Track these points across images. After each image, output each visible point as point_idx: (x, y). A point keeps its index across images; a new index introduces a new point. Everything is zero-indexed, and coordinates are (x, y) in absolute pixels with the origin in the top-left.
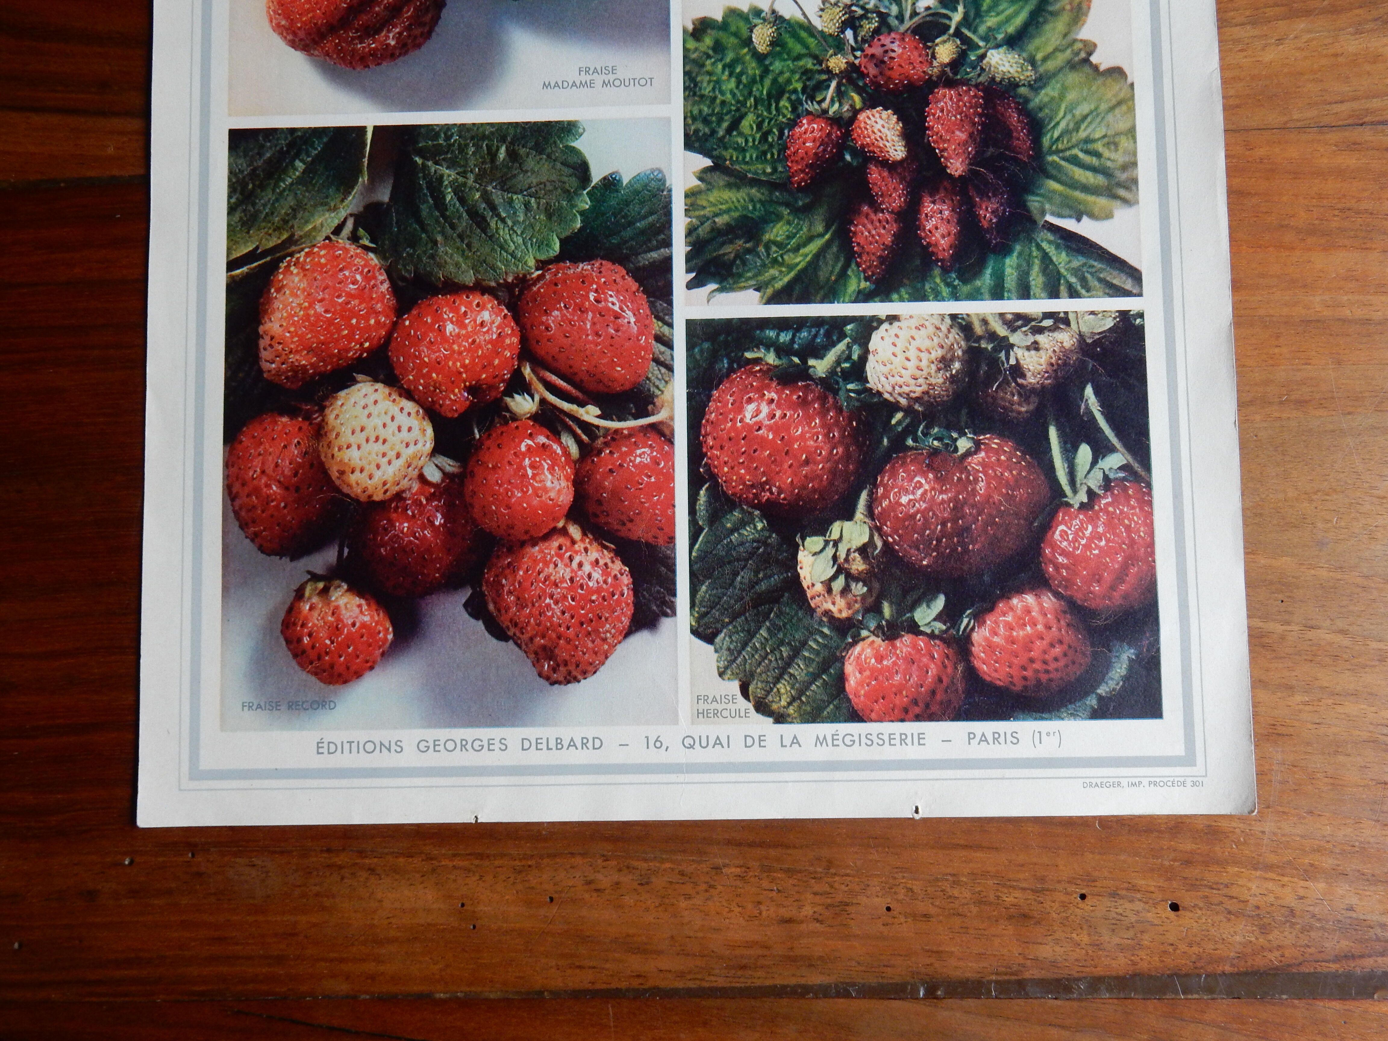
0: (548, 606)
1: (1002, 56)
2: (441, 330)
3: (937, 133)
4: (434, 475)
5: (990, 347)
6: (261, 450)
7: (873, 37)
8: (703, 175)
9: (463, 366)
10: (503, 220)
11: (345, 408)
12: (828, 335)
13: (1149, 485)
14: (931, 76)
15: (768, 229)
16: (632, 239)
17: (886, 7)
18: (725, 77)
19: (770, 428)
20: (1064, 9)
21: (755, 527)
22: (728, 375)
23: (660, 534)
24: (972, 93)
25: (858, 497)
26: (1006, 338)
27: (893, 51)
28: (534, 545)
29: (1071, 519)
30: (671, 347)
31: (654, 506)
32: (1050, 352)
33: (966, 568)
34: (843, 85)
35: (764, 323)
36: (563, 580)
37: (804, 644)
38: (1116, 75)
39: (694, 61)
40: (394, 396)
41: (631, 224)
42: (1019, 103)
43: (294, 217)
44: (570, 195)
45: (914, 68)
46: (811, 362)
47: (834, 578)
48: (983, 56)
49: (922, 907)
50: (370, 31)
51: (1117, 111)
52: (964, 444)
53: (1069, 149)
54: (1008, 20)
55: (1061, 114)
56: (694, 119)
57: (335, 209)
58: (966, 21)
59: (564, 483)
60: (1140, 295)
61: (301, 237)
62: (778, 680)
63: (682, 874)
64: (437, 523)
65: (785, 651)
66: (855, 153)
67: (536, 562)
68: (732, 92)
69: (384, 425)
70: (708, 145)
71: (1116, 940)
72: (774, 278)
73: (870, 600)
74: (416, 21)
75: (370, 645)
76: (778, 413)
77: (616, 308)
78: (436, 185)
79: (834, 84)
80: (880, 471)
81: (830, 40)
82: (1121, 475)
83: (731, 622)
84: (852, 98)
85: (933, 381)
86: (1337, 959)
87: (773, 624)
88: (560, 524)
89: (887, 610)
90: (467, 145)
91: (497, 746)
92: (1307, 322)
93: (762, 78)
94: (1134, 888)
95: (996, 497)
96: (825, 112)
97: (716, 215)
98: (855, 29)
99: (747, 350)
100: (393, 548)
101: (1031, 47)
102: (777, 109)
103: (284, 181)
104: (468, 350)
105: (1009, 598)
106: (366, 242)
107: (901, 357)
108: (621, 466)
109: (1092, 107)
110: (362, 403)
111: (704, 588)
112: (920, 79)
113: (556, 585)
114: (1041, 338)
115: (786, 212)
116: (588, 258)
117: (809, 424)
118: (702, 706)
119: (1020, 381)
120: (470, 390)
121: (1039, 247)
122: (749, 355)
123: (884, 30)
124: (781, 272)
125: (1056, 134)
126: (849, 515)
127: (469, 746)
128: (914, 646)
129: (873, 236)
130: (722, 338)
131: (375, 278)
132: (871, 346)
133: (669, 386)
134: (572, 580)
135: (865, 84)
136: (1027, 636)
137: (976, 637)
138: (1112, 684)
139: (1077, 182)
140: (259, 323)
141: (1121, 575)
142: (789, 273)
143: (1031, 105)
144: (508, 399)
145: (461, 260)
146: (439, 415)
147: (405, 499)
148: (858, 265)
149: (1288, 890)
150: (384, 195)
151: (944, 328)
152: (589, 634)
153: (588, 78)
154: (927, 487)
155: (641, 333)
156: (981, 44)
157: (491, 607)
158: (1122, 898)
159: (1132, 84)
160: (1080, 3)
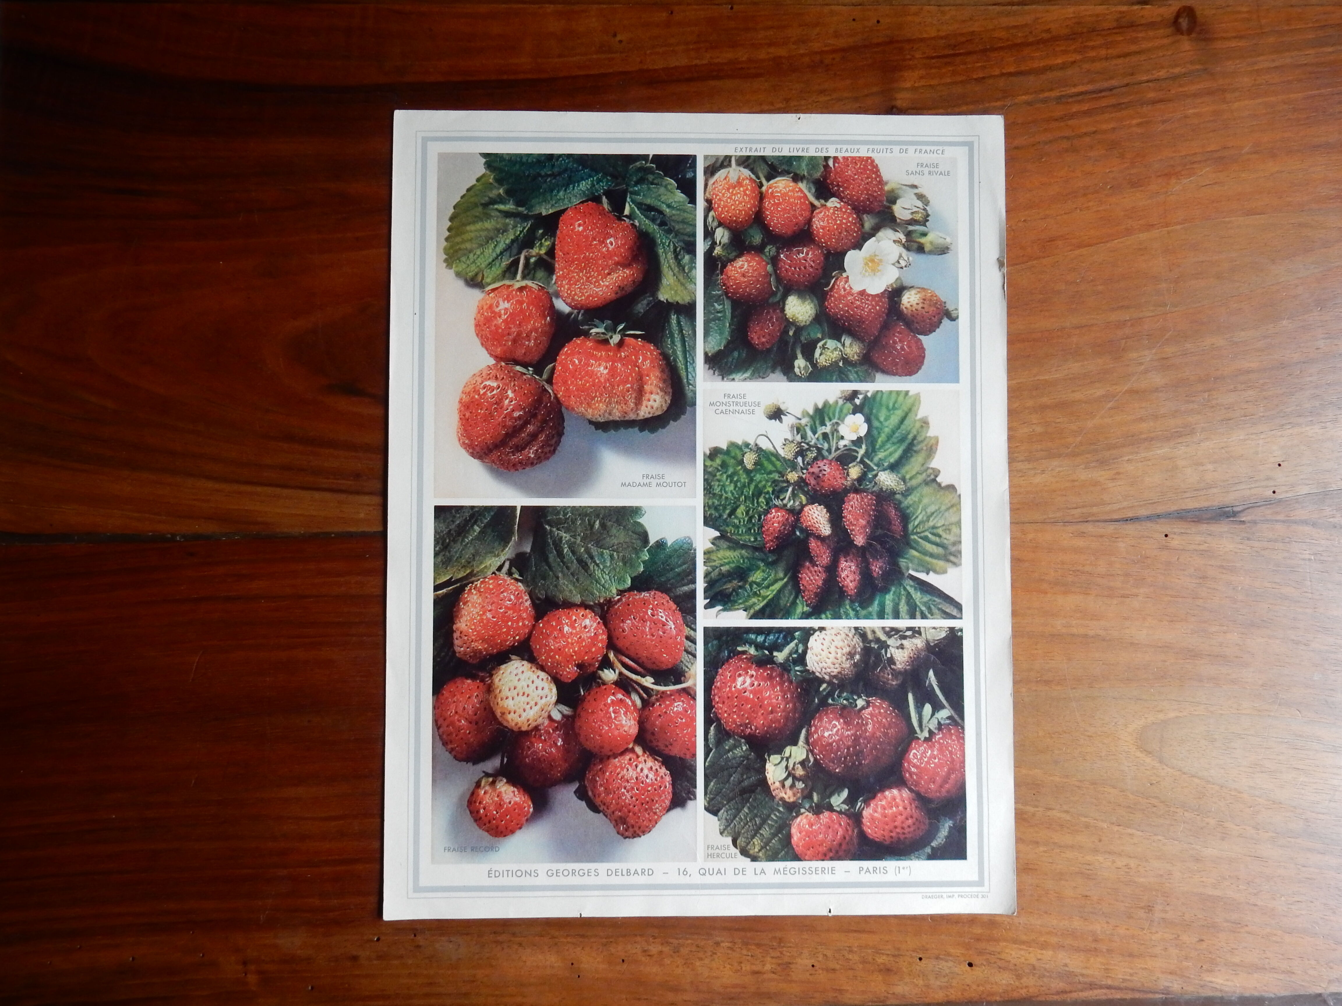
0: (623, 793)
1: (887, 476)
2: (561, 630)
3: (849, 520)
4: (557, 716)
5: (876, 647)
6: (455, 699)
8: (714, 541)
9: (574, 651)
10: (598, 565)
11: (504, 675)
12: (785, 638)
13: (963, 728)
14: (846, 486)
15: (752, 574)
16: (673, 578)
17: (821, 444)
18: (727, 483)
19: (751, 692)
20: (922, 449)
21: (742, 749)
22: (727, 661)
23: (688, 752)
24: (869, 497)
25: (800, 732)
26: (885, 642)
27: (825, 471)
28: (615, 758)
29: (920, 746)
30: (695, 643)
31: (684, 736)
32: (910, 650)
33: (860, 773)
34: (796, 489)
35: (749, 630)
36: (632, 778)
37: (769, 816)
38: (951, 489)
39: (710, 473)
40: (534, 669)
41: (672, 569)
42: (895, 504)
43: (474, 560)
44: (637, 551)
45: (837, 481)
46: (775, 654)
47: (786, 779)
48: (876, 475)
49: (832, 965)
50: (519, 448)
51: (951, 510)
52: (860, 703)
53: (923, 532)
54: (891, 454)
55: (919, 511)
56: (709, 507)
57: (498, 556)
58: (867, 454)
59: (633, 722)
60: (961, 618)
61: (478, 572)
62: (753, 837)
63: (698, 946)
64: (559, 744)
65: (758, 820)
66: (802, 530)
67: (616, 767)
68: (731, 491)
69: (528, 686)
70: (717, 523)
71: (938, 983)
72: (754, 604)
73: (806, 792)
74: (546, 444)
75: (519, 815)
76: (756, 683)
77: (664, 619)
78: (558, 544)
79: (790, 489)
80: (813, 718)
81: (789, 462)
82: (948, 722)
83: (727, 804)
84: (801, 498)
85: (844, 666)
86: (1058, 993)
87: (751, 805)
88: (631, 746)
89: (815, 797)
90: (576, 519)
91: (593, 873)
92: (1053, 635)
93: (749, 484)
94: (949, 954)
95: (878, 734)
96: (785, 505)
97: (722, 565)
98: (803, 457)
99: (739, 645)
100: (533, 759)
101: (903, 471)
102: (758, 502)
103: (467, 538)
104: (577, 642)
105: (884, 791)
106: (516, 576)
107: (826, 651)
108: (666, 712)
109: (937, 508)
110: (515, 672)
111: (712, 784)
112: (840, 488)
113: (628, 782)
114: (905, 642)
115: (762, 565)
116: (648, 589)
117: (773, 690)
118: (710, 851)
119: (892, 666)
120: (579, 666)
121: (905, 589)
122: (739, 649)
123: (820, 458)
124: (759, 600)
125: (916, 523)
126: (795, 743)
127: (577, 873)
128: (831, 818)
129: (811, 581)
130: (724, 638)
131: (522, 598)
132: (809, 645)
133: (694, 666)
134: (637, 778)
135: (809, 490)
136: (893, 813)
137: (865, 813)
138: (939, 840)
139: (927, 551)
140: (454, 623)
141: (946, 780)
142: (763, 601)
143: (903, 505)
144: (600, 672)
145: (573, 588)
146: (560, 680)
147: (540, 730)
148: (803, 597)
149: (1032, 955)
150: (527, 548)
151: (851, 635)
152: (646, 810)
153: (648, 481)
154: (839, 727)
155: (677, 635)
156: (875, 468)
157: (590, 793)
158: (942, 959)
159: (960, 495)
160: (931, 447)
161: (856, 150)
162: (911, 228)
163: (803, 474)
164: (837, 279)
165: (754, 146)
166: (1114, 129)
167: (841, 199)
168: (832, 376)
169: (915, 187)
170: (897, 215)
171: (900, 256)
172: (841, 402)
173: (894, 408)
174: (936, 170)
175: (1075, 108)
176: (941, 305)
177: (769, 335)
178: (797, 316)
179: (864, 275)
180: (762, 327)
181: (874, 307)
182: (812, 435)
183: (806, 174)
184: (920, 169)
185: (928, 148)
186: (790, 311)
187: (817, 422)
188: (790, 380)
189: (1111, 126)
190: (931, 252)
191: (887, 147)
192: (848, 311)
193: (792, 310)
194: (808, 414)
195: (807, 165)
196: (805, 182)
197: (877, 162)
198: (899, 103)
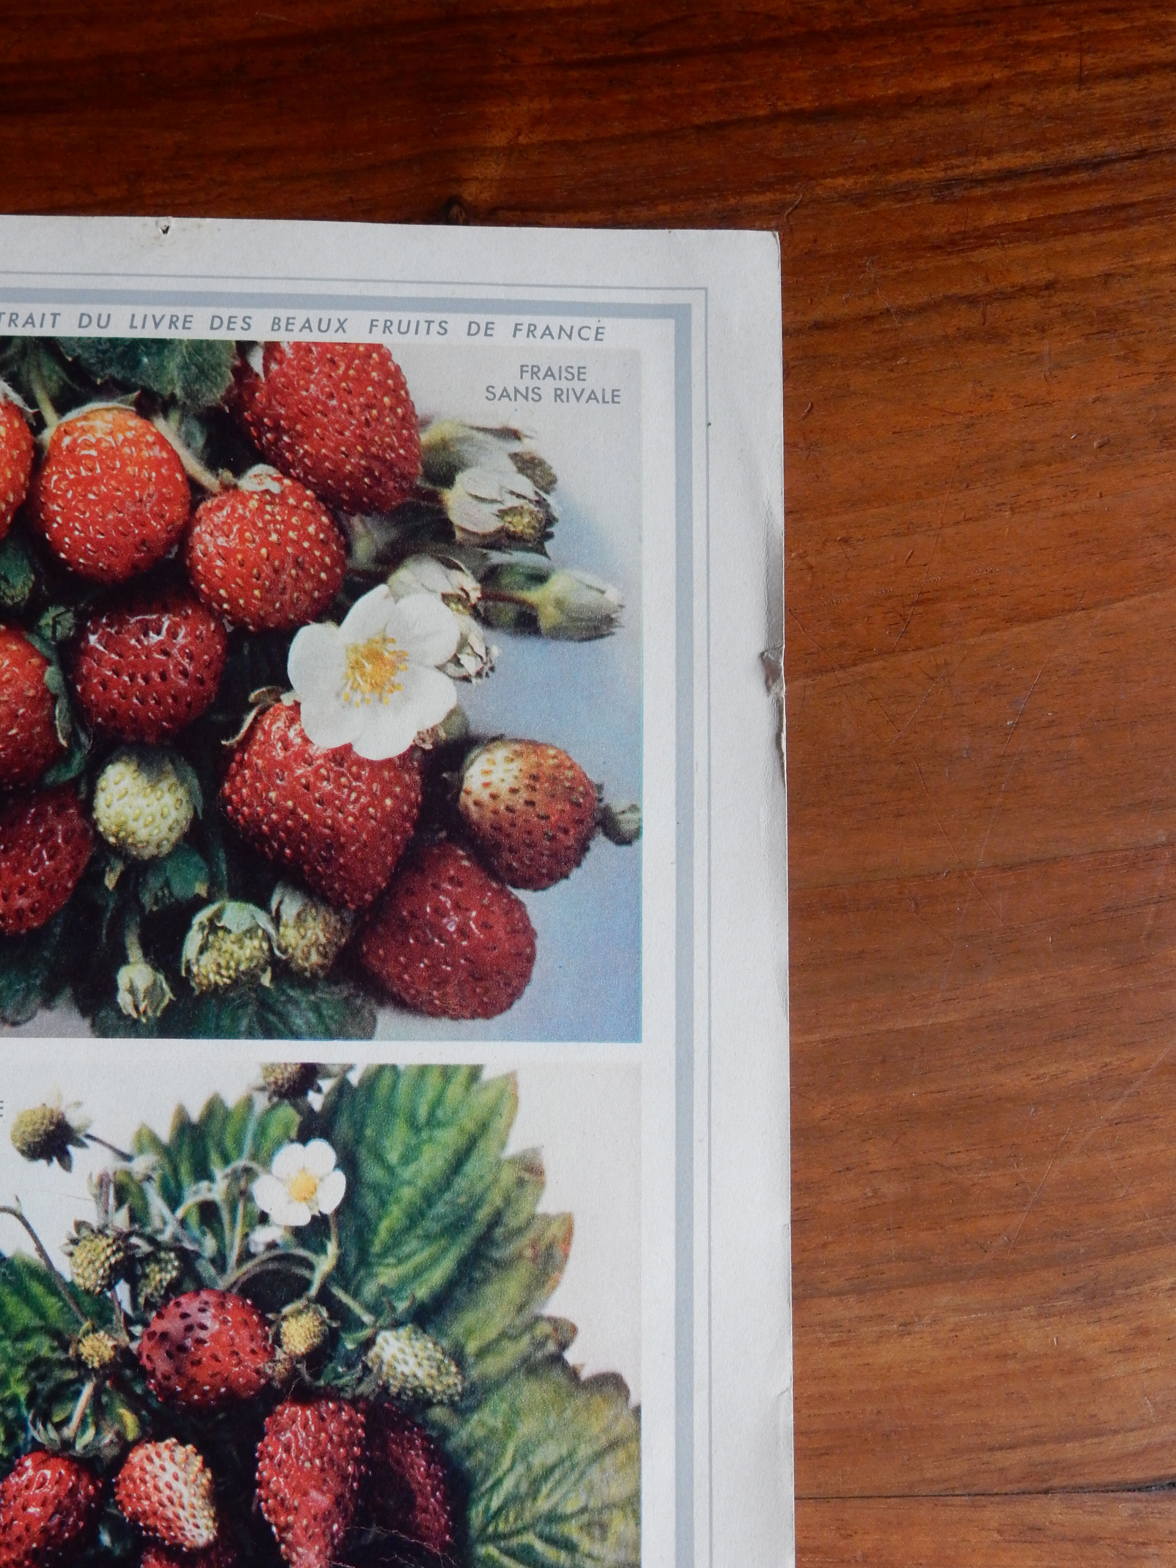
1: (404, 1344)
3: (275, 1496)
7: (166, 1298)
14: (270, 1379)
17: (195, 1240)
20: (520, 1256)
24: (344, 1416)
27: (203, 1327)
34: (105, 1391)
38: (610, 1389)
42: (428, 1439)
45: (240, 1363)
48: (369, 1343)
51: (608, 1460)
53: (518, 1532)
54: (418, 1273)
55: (506, 1462)
58: (341, 1273)
66: (120, 1529)
79: (87, 1390)
81: (86, 1301)
84: (120, 1419)
96: (68, 1444)
98: (134, 1282)
101: (457, 1329)
109: (564, 1451)
112: (248, 1385)
123: (189, 1285)
125: (495, 1504)
135: (147, 1392)
143: (452, 1444)
156: (367, 1318)
159: (637, 1411)
160: (550, 1246)
161: (335, 325)
162: (496, 557)
163: (133, 1337)
164: (262, 712)
165: (23, 310)
166: (1108, 276)
167: (285, 469)
168: (235, 1020)
169: (512, 435)
170: (456, 516)
171: (464, 643)
172: (262, 1102)
173: (432, 1122)
174: (578, 385)
175: (992, 216)
176: (586, 794)
177: (40, 885)
178: (132, 826)
179: (349, 701)
180: (20, 862)
181: (376, 800)
182: (166, 1211)
183: (178, 392)
184: (529, 381)
185: (555, 322)
186: (112, 812)
187: (185, 1169)
188: (102, 1031)
189: (1101, 266)
190: (558, 633)
191: (430, 316)
192: (293, 812)
193: (117, 807)
194: (154, 1140)
195: (184, 367)
196: (175, 416)
197: (397, 358)
198: (470, 192)
